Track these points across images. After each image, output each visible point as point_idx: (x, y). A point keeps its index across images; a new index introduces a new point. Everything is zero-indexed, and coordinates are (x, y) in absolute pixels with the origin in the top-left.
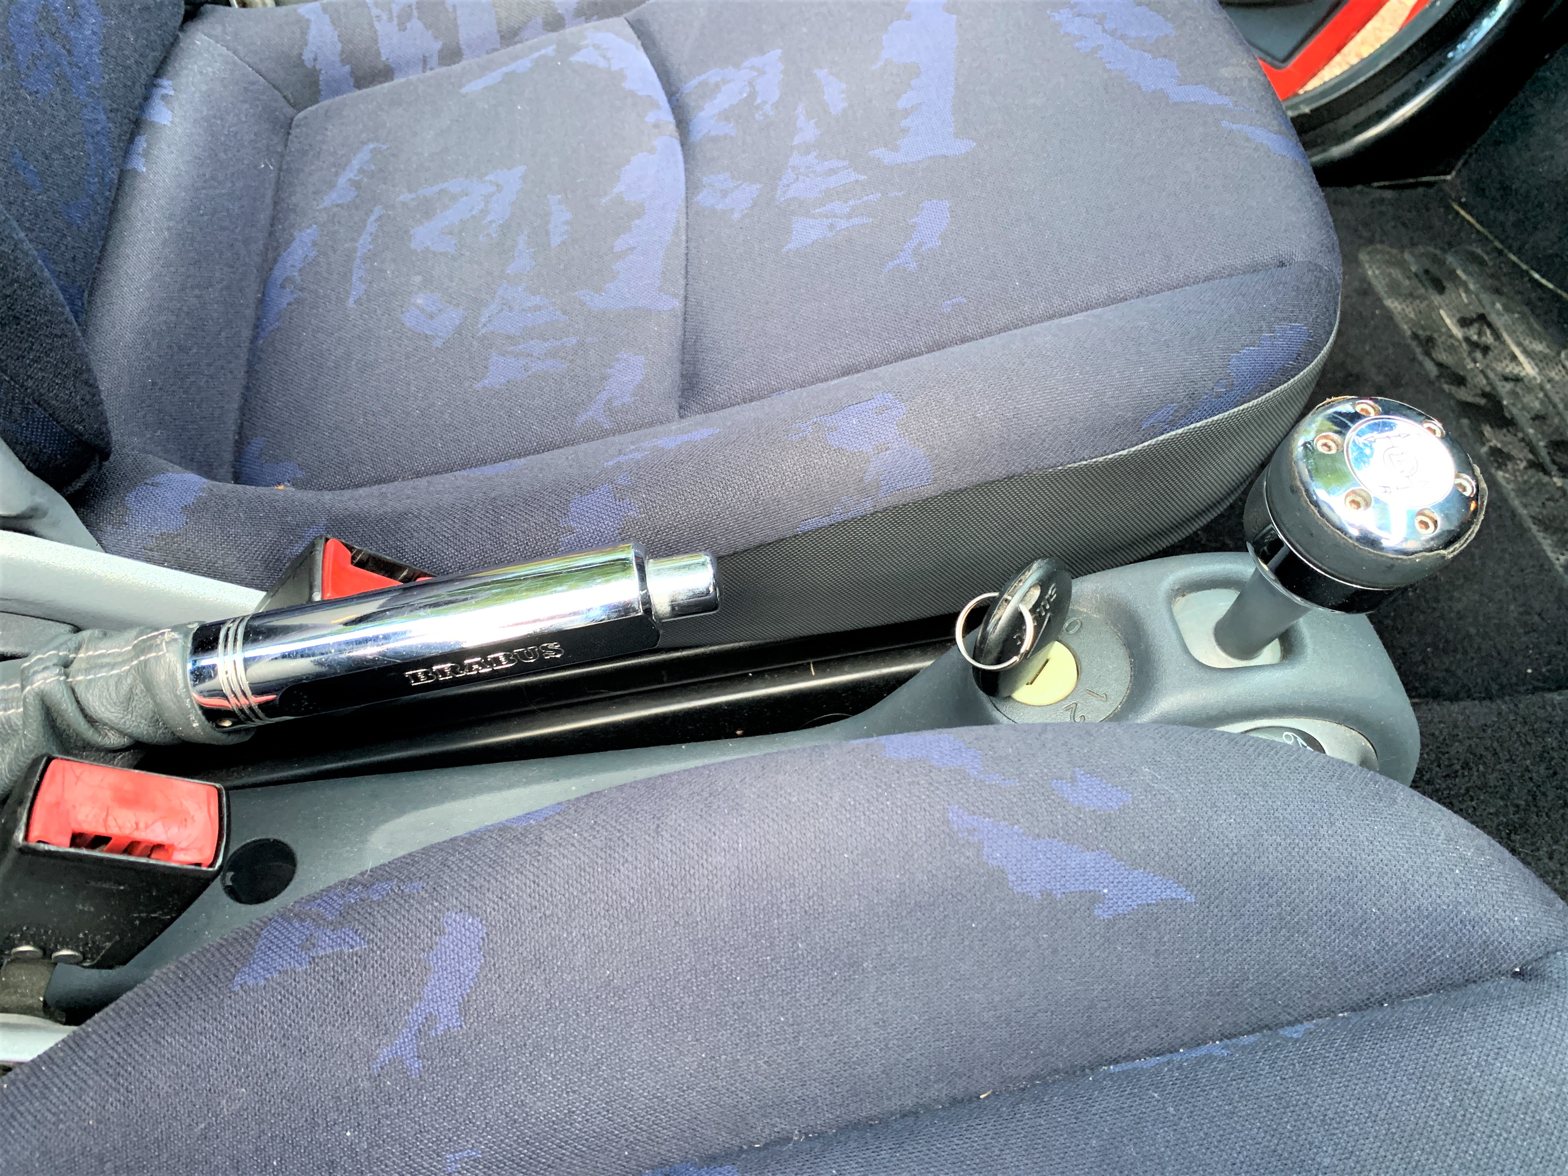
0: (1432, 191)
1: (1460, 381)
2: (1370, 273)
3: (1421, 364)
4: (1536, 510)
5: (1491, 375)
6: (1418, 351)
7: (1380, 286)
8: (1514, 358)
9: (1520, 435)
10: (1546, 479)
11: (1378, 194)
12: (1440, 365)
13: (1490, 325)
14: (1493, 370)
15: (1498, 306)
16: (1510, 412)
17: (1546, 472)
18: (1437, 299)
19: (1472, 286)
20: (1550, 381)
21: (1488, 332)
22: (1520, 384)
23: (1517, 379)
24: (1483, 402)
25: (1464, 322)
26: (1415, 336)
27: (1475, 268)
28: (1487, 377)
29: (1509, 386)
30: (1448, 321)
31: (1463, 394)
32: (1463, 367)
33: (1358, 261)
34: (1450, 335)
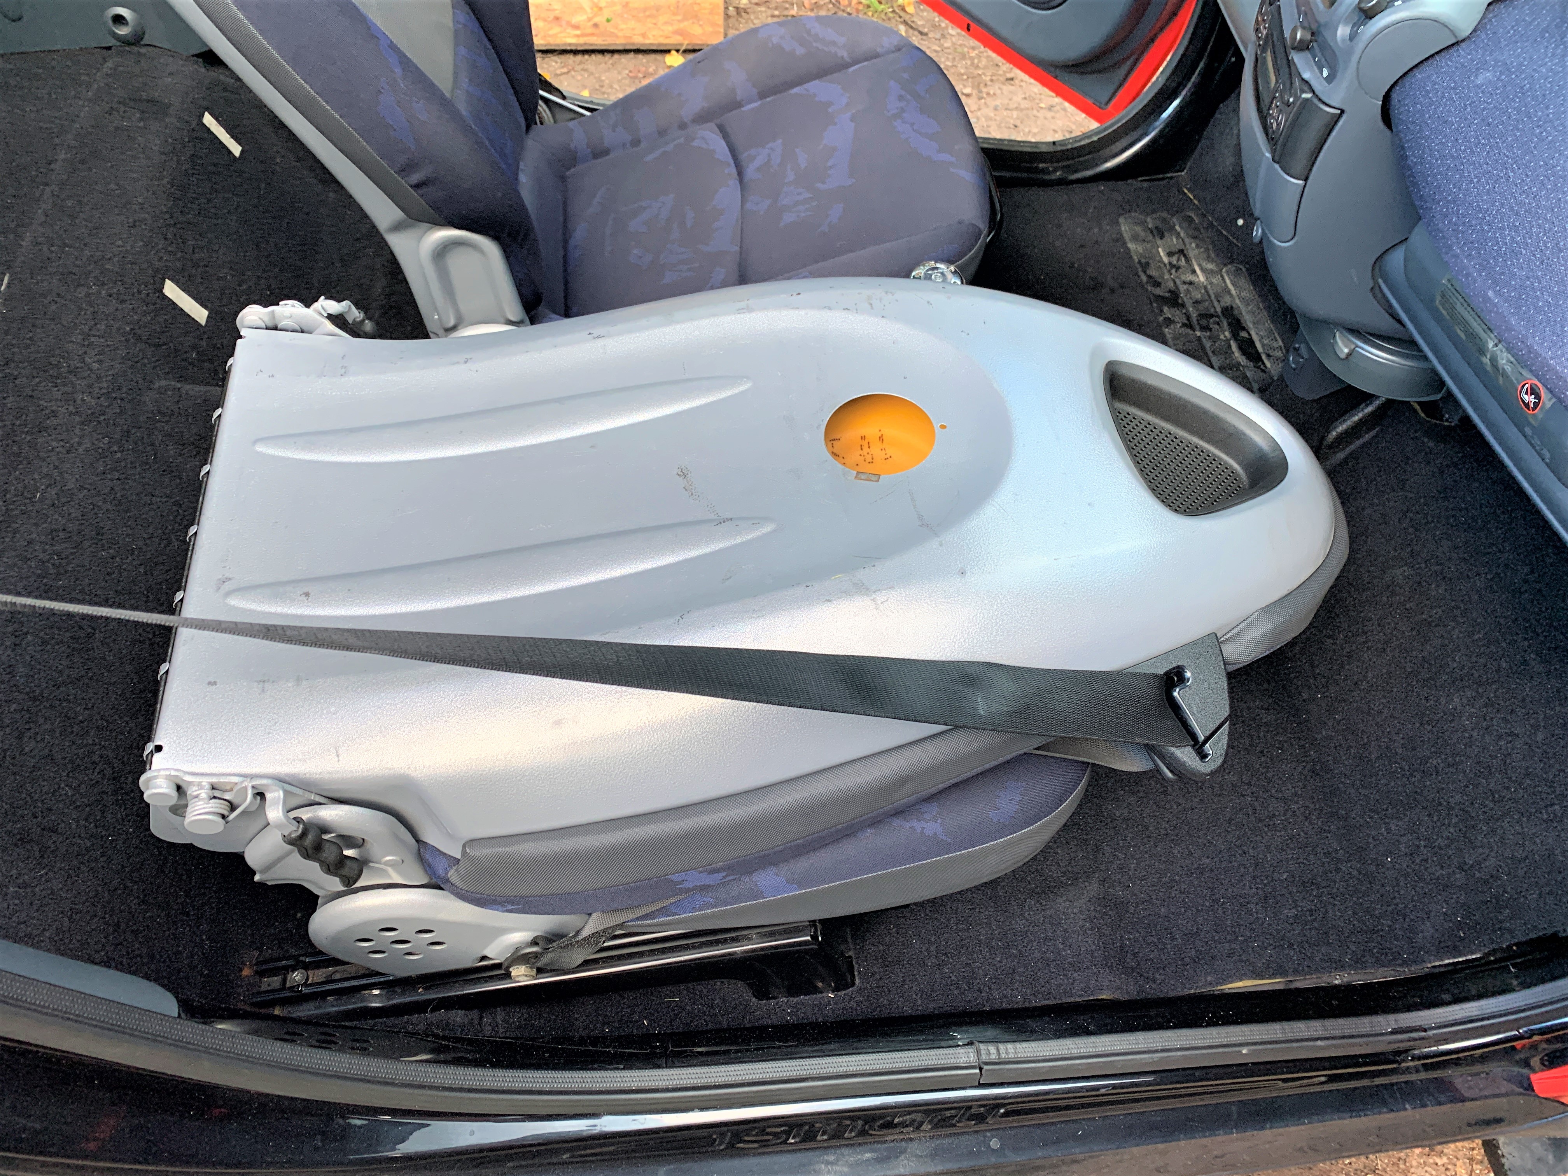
0: (1172, 182)
1: (1157, 284)
2: (1123, 229)
3: (1139, 277)
5: (1177, 281)
6: (1140, 269)
7: (1127, 236)
8: (1194, 272)
9: (1184, 311)
10: (1191, 332)
11: (1139, 184)
12: (1150, 277)
13: (1185, 256)
14: (1180, 278)
15: (1193, 245)
16: (1183, 300)
17: (1194, 330)
18: (1159, 242)
19: (1182, 235)
20: (1211, 283)
21: (1183, 259)
22: (1191, 286)
23: (1191, 284)
24: (1167, 295)
25: (1170, 254)
26: (1139, 262)
27: (1185, 225)
28: (1175, 282)
29: (1186, 287)
30: (1162, 254)
31: (1158, 291)
32: (1162, 277)
33: (1118, 223)
34: (1161, 261)
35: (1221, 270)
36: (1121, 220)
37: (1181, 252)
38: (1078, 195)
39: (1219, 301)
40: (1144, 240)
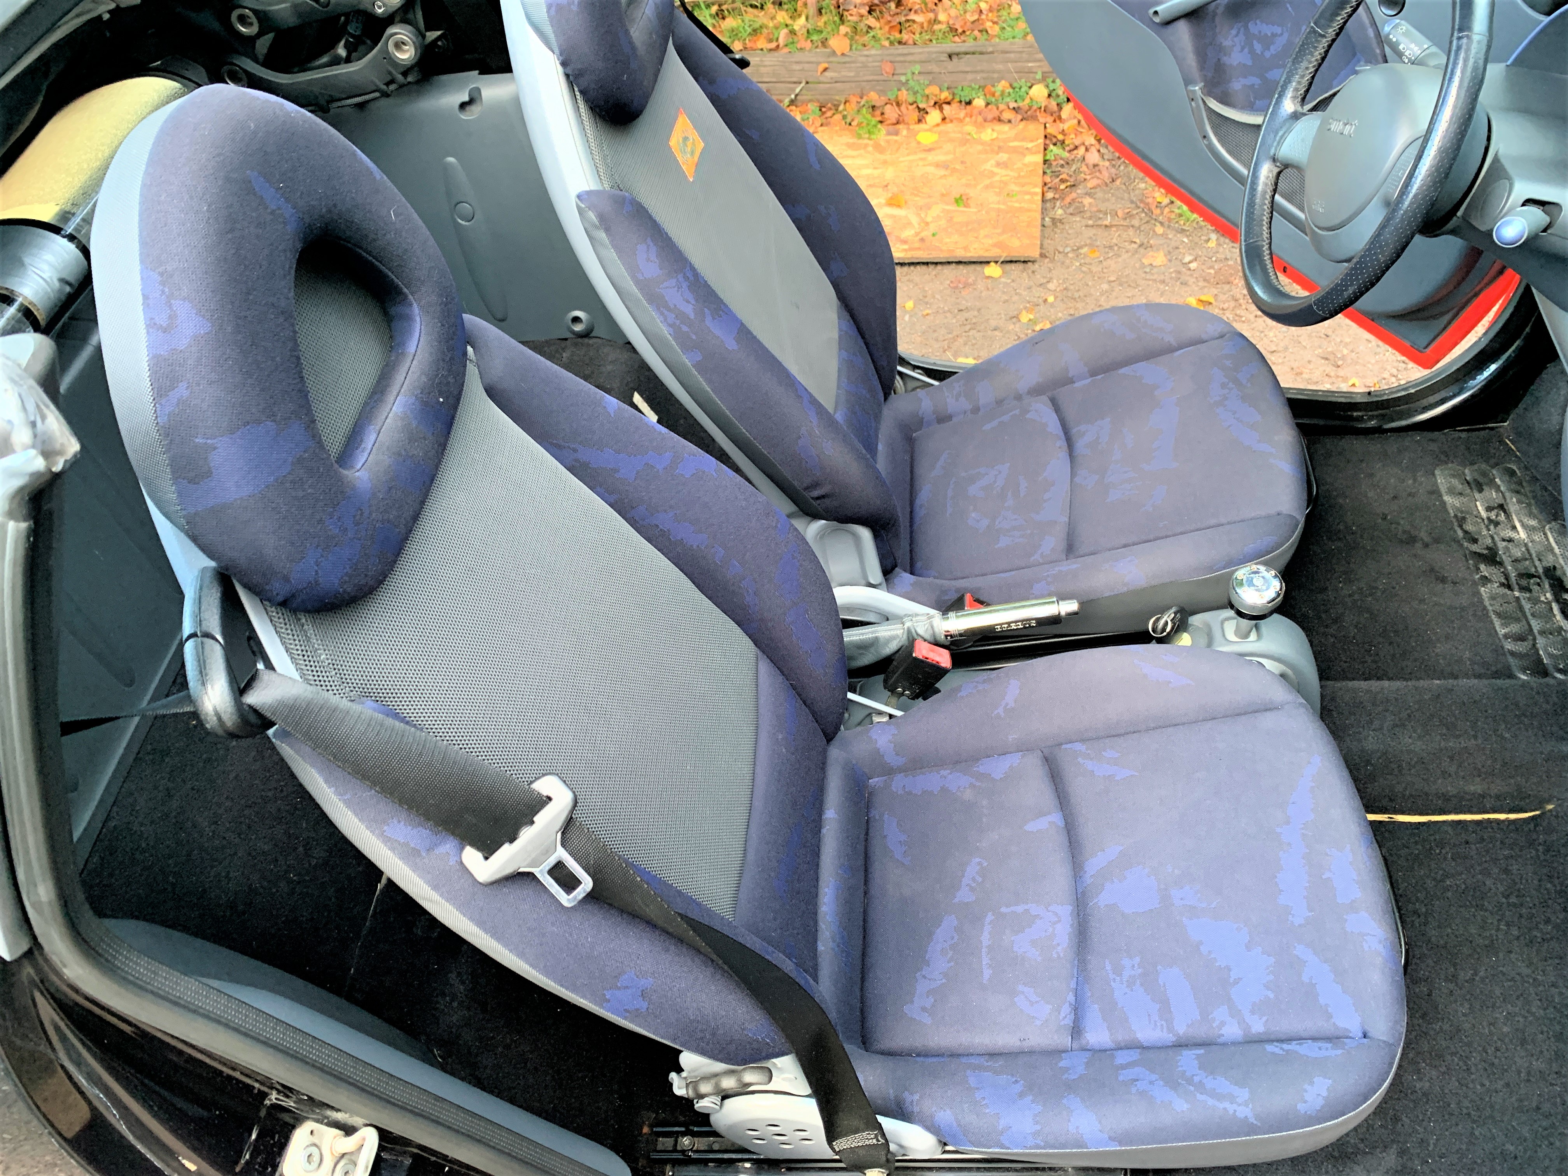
0: (1492, 432)
1: (1475, 541)
3: (1455, 532)
4: (1497, 607)
6: (1456, 524)
7: (1443, 489)
9: (1502, 570)
10: (1509, 592)
11: (1457, 434)
12: (1466, 532)
13: (1505, 511)
14: (1498, 535)
15: (1514, 500)
16: (1501, 558)
17: (1512, 590)
18: (1477, 495)
19: (1502, 488)
21: (1503, 514)
22: (1511, 543)
23: (1510, 540)
24: (1485, 552)
25: (1489, 509)
26: (1456, 516)
29: (1504, 544)
30: (1480, 508)
31: (1475, 548)
32: (1480, 533)
33: (1434, 474)
34: (1478, 516)
35: (1544, 527)
36: (1437, 472)
37: (1501, 507)
38: (1392, 444)
39: (1540, 560)
40: (1461, 494)
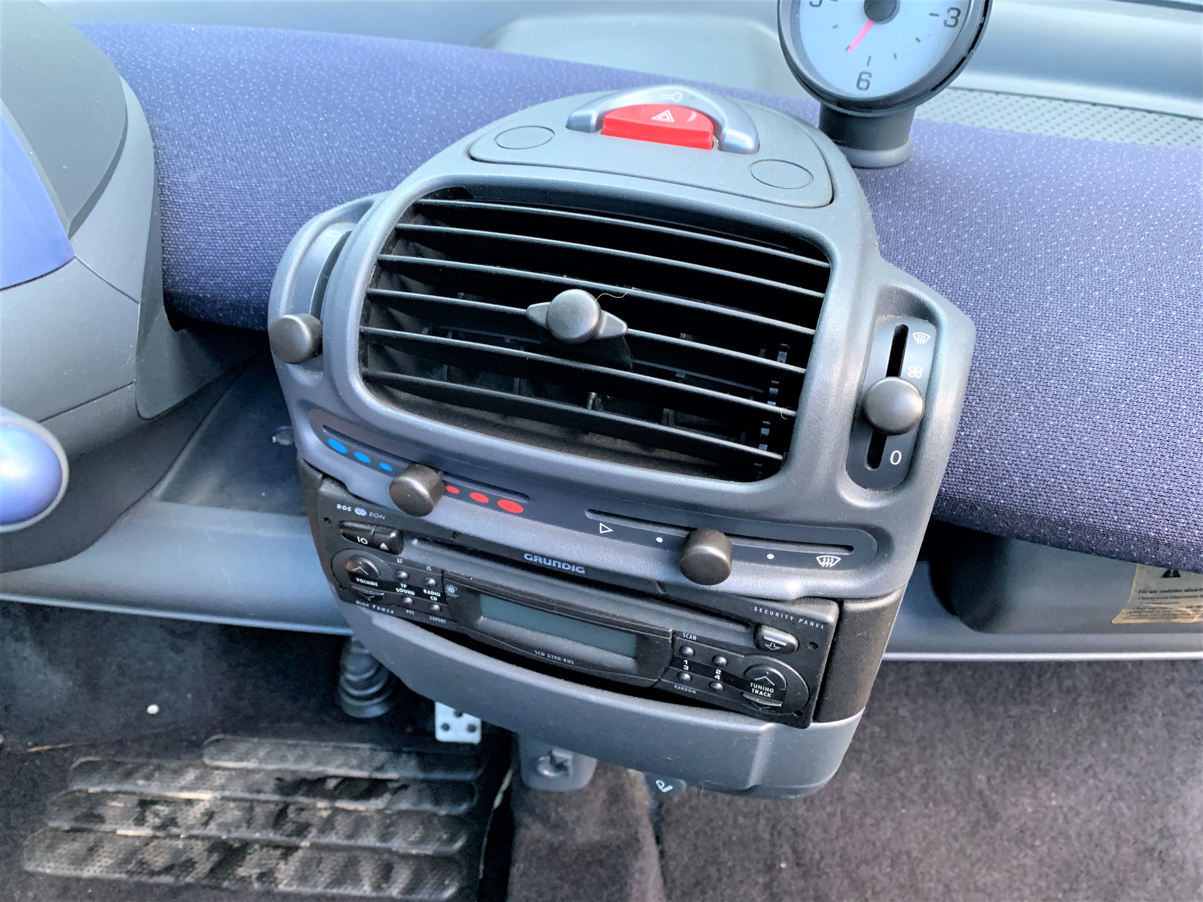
1: (189, 863)
2: (48, 871)
4: (322, 879)
5: (196, 832)
6: (144, 878)
7: (66, 870)
8: (190, 801)
9: (257, 846)
10: (300, 853)
12: (168, 870)
13: (154, 802)
14: (192, 827)
15: (141, 782)
16: (235, 839)
17: (296, 848)
18: (107, 827)
19: (111, 788)
20: (223, 788)
21: (158, 807)
22: (216, 817)
23: (210, 815)
24: (215, 857)
25: (140, 821)
26: (130, 873)
27: (97, 777)
28: (196, 837)
29: (212, 825)
30: (131, 833)
31: (203, 867)
35: (205, 766)
37: (144, 803)
39: (259, 792)
40: (92, 849)
